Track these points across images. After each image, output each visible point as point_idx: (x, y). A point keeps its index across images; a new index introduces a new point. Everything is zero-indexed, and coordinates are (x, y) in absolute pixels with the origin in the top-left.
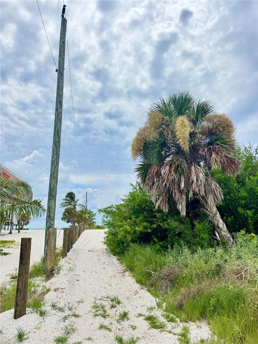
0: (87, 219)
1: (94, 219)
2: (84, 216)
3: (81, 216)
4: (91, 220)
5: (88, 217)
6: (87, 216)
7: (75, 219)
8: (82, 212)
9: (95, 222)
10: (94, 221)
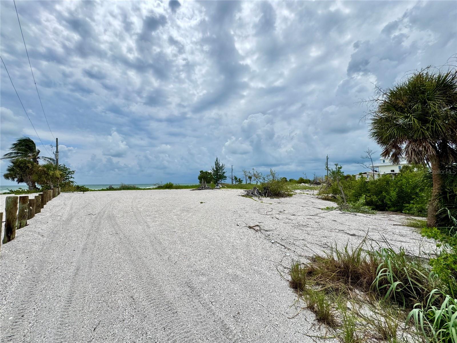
0: (58, 178)
1: (71, 177)
2: (51, 173)
3: (46, 173)
4: (66, 179)
5: (60, 174)
6: (58, 173)
7: (34, 177)
8: (48, 167)
9: (72, 182)
10: (71, 180)
